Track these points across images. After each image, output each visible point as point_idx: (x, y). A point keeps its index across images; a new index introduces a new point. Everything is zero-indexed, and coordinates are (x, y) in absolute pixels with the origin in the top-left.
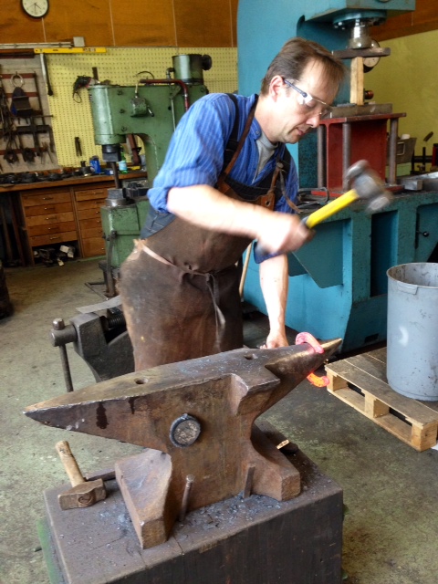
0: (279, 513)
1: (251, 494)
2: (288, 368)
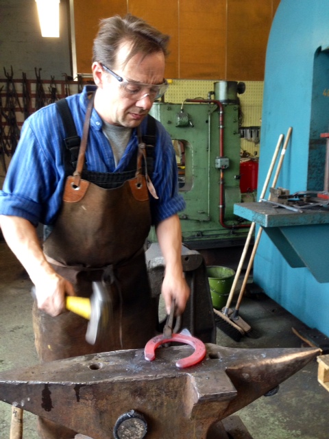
2: (253, 375)
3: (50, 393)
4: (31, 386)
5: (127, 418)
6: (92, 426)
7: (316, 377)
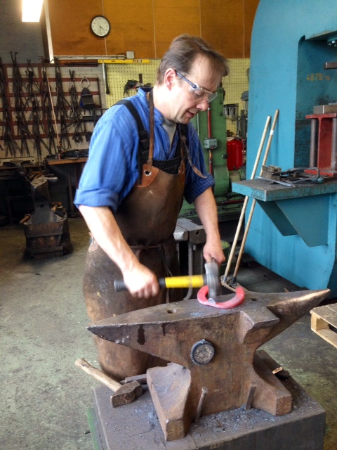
0: (273, 425)
1: (251, 407)
2: (285, 310)
3: (143, 331)
4: (130, 327)
5: (201, 344)
6: (174, 354)
7: (309, 327)
